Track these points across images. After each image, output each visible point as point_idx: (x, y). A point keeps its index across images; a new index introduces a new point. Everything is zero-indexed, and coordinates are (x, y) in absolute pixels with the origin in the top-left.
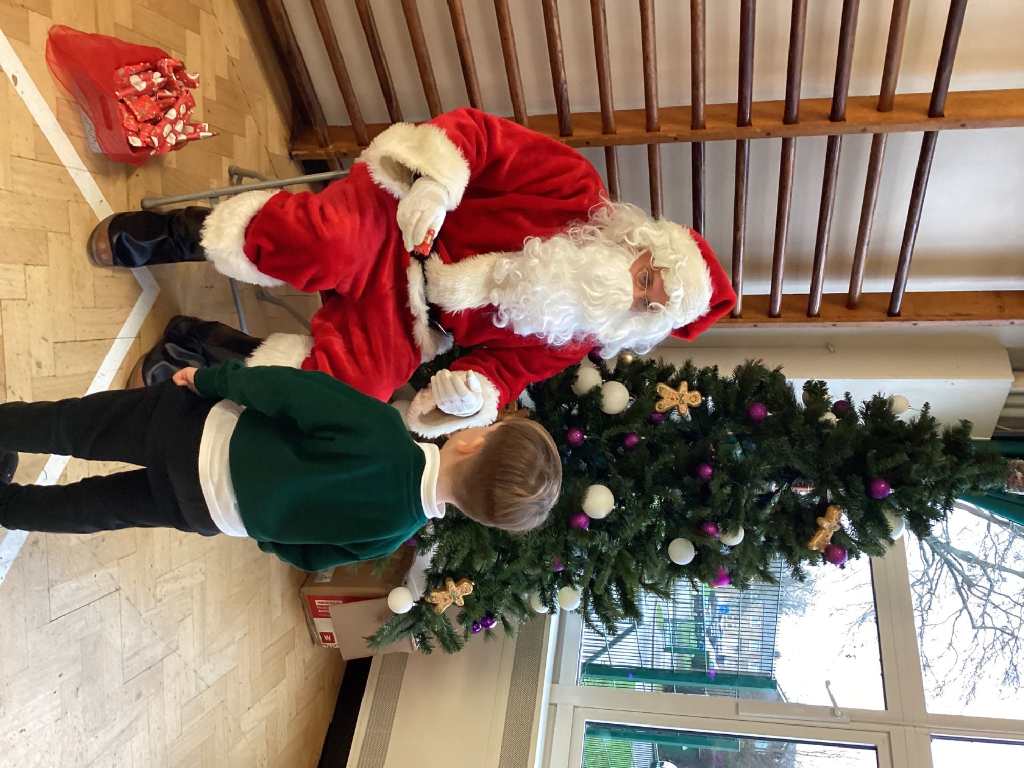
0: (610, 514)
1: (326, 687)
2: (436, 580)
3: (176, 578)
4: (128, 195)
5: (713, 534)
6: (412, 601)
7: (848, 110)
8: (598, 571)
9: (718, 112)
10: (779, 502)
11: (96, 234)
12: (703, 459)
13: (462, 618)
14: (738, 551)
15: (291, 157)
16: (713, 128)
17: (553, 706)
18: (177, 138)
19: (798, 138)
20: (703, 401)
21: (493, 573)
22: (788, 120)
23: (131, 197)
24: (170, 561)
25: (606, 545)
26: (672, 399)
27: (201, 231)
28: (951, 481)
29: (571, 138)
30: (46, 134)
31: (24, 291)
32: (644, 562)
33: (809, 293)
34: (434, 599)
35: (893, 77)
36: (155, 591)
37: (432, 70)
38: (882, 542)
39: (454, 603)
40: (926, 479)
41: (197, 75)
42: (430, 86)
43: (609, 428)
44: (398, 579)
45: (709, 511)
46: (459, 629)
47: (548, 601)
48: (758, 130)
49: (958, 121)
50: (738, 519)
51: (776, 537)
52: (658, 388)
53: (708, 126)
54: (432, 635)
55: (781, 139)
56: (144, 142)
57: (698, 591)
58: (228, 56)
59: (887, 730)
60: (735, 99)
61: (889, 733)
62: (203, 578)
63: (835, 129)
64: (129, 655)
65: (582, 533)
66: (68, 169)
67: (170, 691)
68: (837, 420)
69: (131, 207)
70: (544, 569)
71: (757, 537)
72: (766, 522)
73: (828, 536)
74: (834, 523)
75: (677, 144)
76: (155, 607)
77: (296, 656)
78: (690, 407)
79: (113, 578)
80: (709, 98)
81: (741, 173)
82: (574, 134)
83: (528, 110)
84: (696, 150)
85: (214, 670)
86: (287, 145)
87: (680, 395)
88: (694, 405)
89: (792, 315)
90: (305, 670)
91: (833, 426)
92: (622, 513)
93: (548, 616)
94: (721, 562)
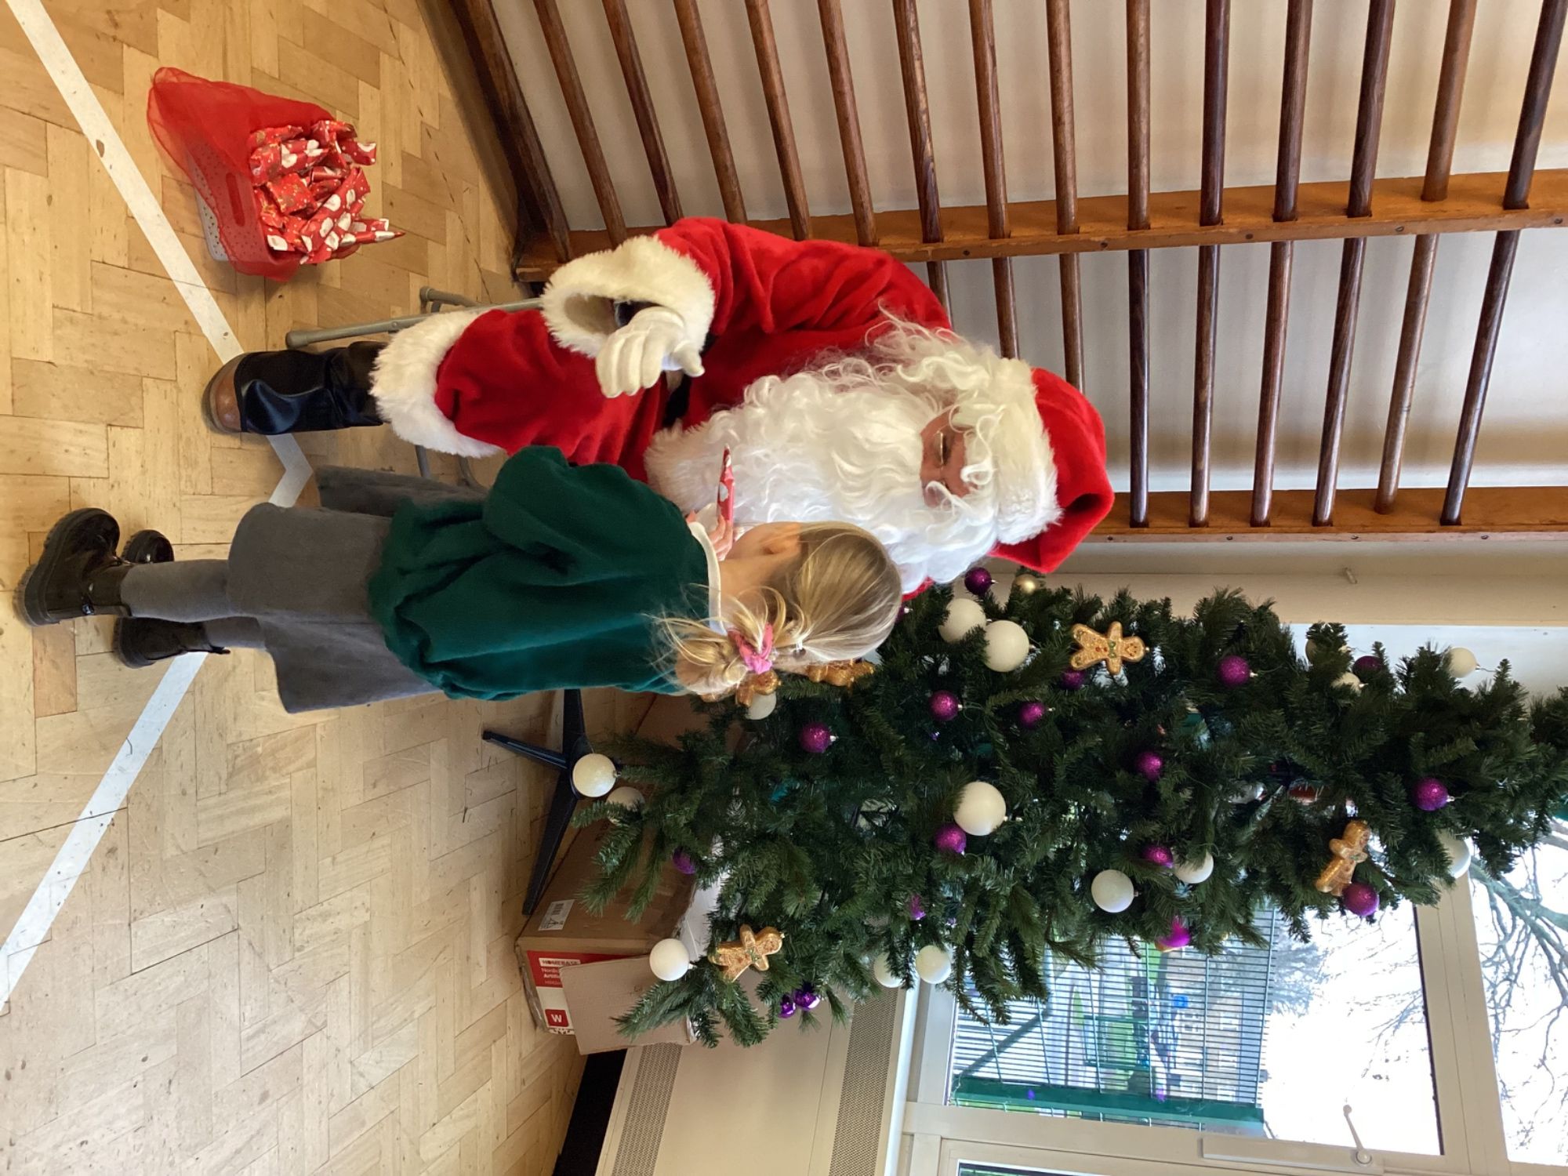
0: (999, 828)
1: (553, 1096)
2: (725, 929)
3: (325, 916)
4: (266, 326)
5: (1162, 864)
6: (687, 962)
7: (1374, 199)
8: (979, 921)
9: (1171, 204)
10: (1270, 814)
11: (217, 382)
12: (1149, 745)
13: (765, 991)
14: (1203, 892)
15: (514, 276)
16: (1162, 228)
17: (907, 1136)
18: (341, 240)
19: (1295, 242)
20: (1146, 654)
21: (814, 920)
22: (1280, 214)
23: (270, 329)
24: (317, 887)
25: (991, 877)
26: (1098, 649)
28: (1546, 786)
29: (942, 246)
30: (145, 230)
31: (105, 465)
32: (1053, 908)
33: (1315, 488)
34: (721, 959)
35: (1446, 148)
36: (293, 935)
37: (728, 142)
38: (1435, 881)
39: (752, 967)
40: (1505, 781)
41: (373, 146)
42: (726, 167)
43: (997, 693)
44: (667, 926)
45: (1156, 827)
46: (761, 1009)
47: (900, 968)
48: (1231, 230)
49: (1551, 214)
50: (1204, 841)
51: (1264, 870)
52: (1075, 631)
53: (1154, 224)
54: (718, 1017)
55: (1266, 248)
56: (291, 244)
57: (1139, 957)
58: (422, 123)
63: (1355, 228)
64: (250, 1031)
65: (953, 857)
66: (177, 284)
67: (312, 1092)
68: (1362, 685)
69: (270, 342)
70: (895, 915)
71: (1234, 872)
72: (1250, 844)
73: (1347, 870)
74: (1358, 849)
75: (1106, 253)
76: (293, 959)
77: (508, 1047)
78: (1125, 662)
79: (229, 911)
80: (1158, 181)
81: (1207, 298)
82: (946, 238)
83: (875, 206)
84: (1136, 263)
85: (381, 1061)
86: (509, 259)
87: (1109, 642)
88: (1132, 659)
89: (1287, 522)
90: (522, 1067)
91: (1355, 695)
92: (1018, 828)
93: (900, 991)
94: (1176, 910)
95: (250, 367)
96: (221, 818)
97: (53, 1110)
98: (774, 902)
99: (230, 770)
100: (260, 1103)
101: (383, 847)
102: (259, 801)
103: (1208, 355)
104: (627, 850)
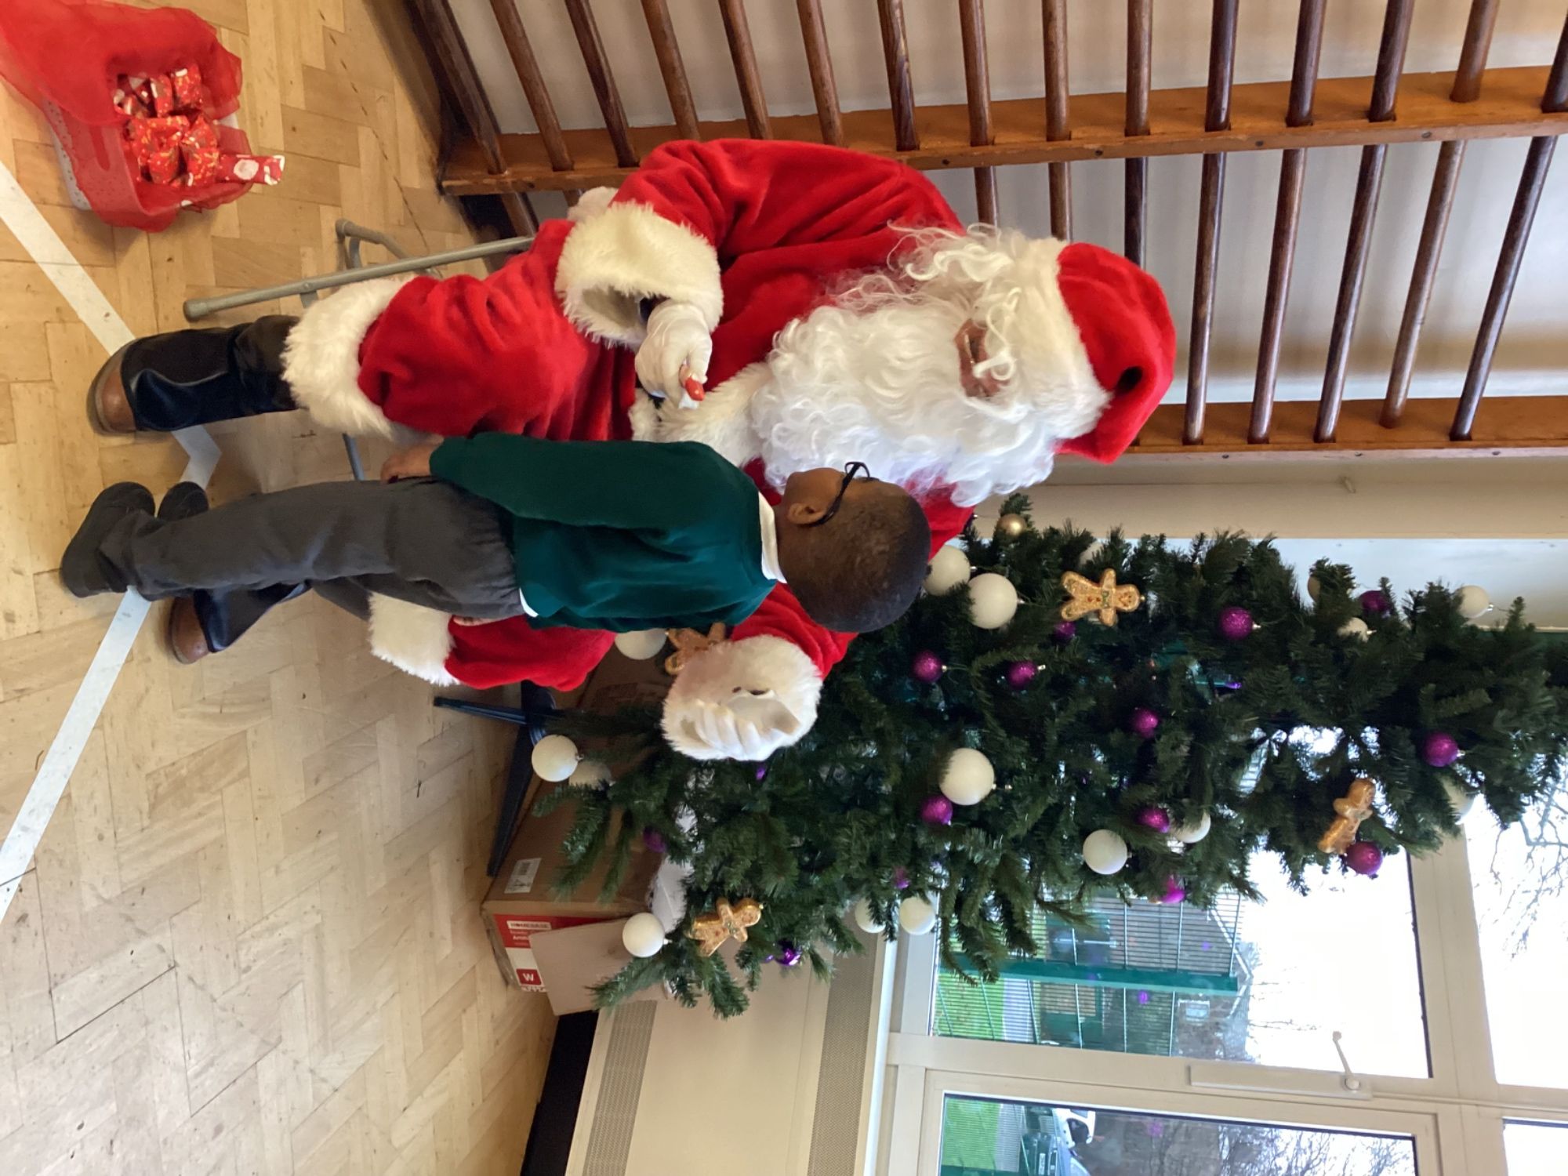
0: (987, 798)
1: (529, 1049)
2: (700, 897)
3: (271, 930)
4: (155, 296)
5: (1157, 828)
6: (663, 935)
7: (1400, 99)
9: (1172, 103)
12: (1142, 700)
13: (744, 958)
14: (1199, 850)
15: (440, 189)
16: (1163, 134)
17: (891, 1069)
19: (1310, 149)
20: (1141, 603)
22: (1293, 119)
23: (159, 301)
24: (261, 903)
25: (979, 850)
26: (1090, 599)
27: (283, 355)
29: (916, 154)
33: (1319, 399)
34: (698, 933)
35: (1482, 44)
36: (238, 956)
37: (675, 40)
38: (1439, 831)
40: (1519, 732)
42: (674, 70)
43: (983, 653)
44: (639, 900)
45: (1152, 790)
46: (738, 976)
47: (882, 916)
48: (1241, 137)
50: (1201, 801)
52: (1066, 581)
53: (1155, 129)
55: (1279, 154)
58: (324, 27)
59: (1433, 1111)
60: (1202, 79)
61: (1435, 1116)
62: (318, 919)
63: (1375, 134)
64: (198, 1068)
65: (938, 829)
66: (42, 266)
67: (271, 1111)
68: (1370, 632)
69: (161, 316)
73: (1352, 828)
74: (1363, 806)
75: (1100, 161)
76: (239, 983)
77: (479, 1011)
78: (1119, 613)
79: (163, 950)
80: (1157, 78)
81: (1210, 208)
82: (922, 146)
83: (841, 104)
84: (1134, 172)
85: (344, 1061)
86: (433, 170)
87: (1102, 592)
88: (1126, 609)
89: (1288, 439)
90: (494, 1030)
91: (1362, 643)
92: (1008, 798)
93: (880, 940)
94: (1171, 871)
95: (138, 355)
96: (147, 854)
98: (754, 874)
99: (152, 800)
100: (214, 1138)
101: (331, 843)
102: (189, 827)
103: (1208, 269)
104: (594, 834)
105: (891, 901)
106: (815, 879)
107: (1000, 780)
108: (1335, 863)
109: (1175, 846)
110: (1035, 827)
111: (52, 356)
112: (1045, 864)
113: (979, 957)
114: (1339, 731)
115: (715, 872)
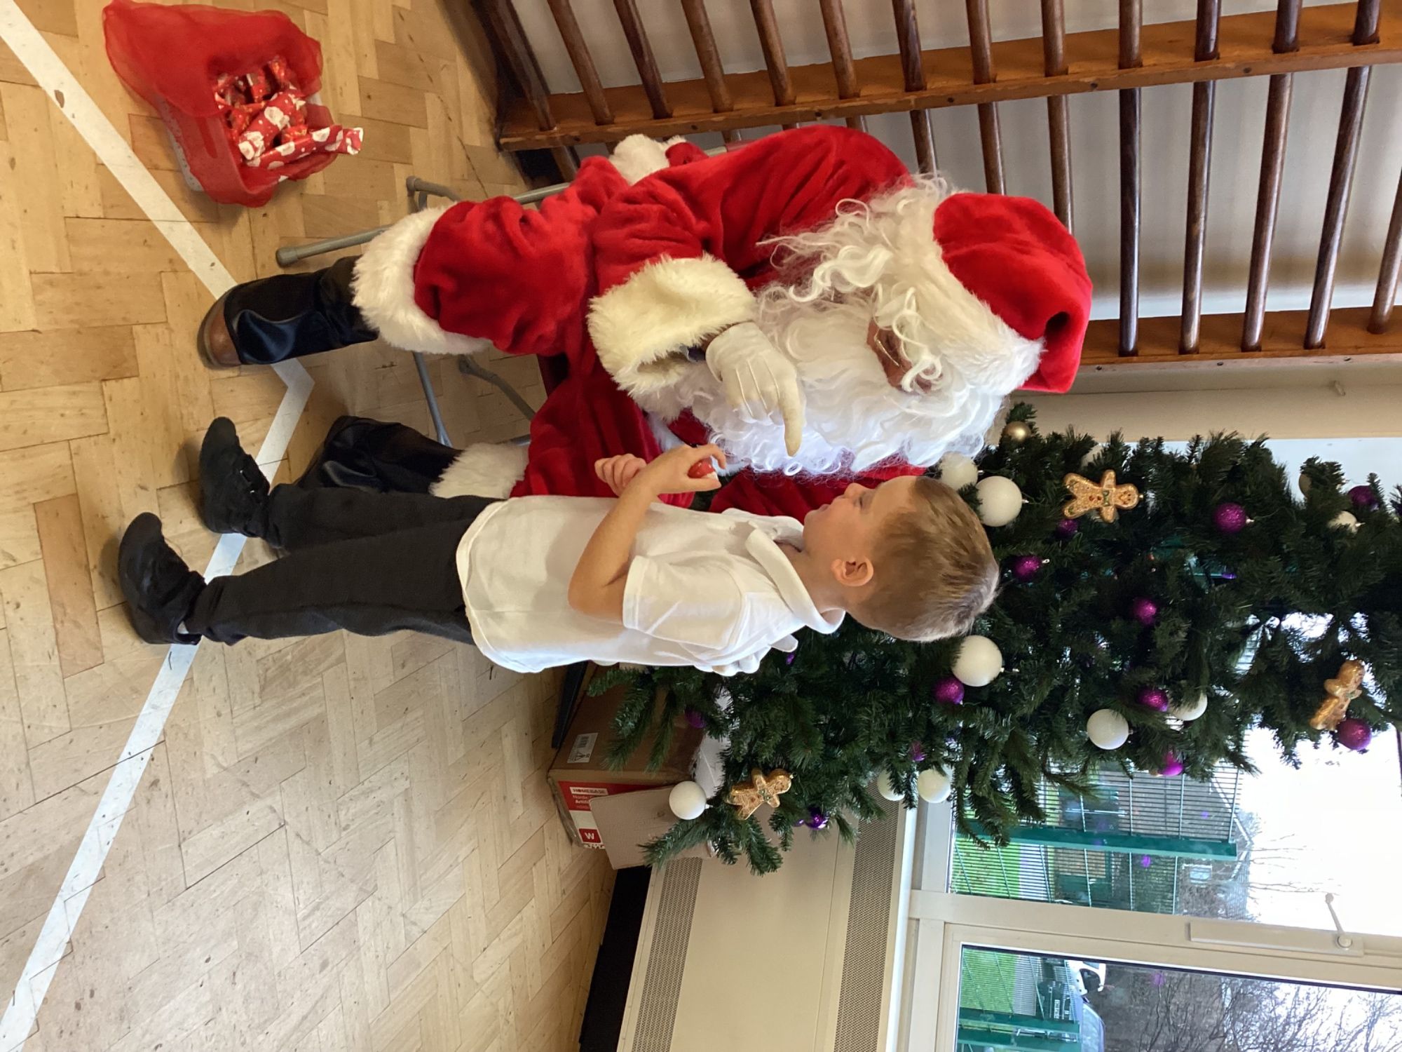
0: (996, 680)
1: (592, 898)
2: (737, 768)
3: (366, 794)
4: (253, 247)
5: (1157, 707)
6: (704, 801)
7: (1383, 23)
9: (1162, 37)
12: (1142, 590)
13: (777, 822)
14: (1197, 728)
15: (499, 147)
16: (1155, 65)
17: (913, 922)
19: (1296, 74)
20: (1140, 501)
22: (1280, 45)
23: (257, 251)
24: (357, 769)
25: (989, 727)
26: (1091, 498)
29: (925, 94)
30: (116, 175)
31: (105, 421)
33: (1308, 308)
34: (735, 800)
36: (338, 816)
39: (765, 804)
42: (701, 28)
44: (685, 771)
45: (1153, 673)
47: (902, 786)
48: (1228, 65)
50: (1198, 683)
52: (1068, 482)
53: (1147, 61)
55: (1265, 80)
58: (394, 7)
62: (407, 784)
63: (1360, 56)
64: (306, 912)
65: (952, 710)
66: (157, 224)
67: (369, 948)
68: (1358, 525)
69: (259, 266)
73: (1342, 707)
74: (1352, 686)
75: (1096, 93)
76: (340, 839)
77: (547, 865)
78: (1119, 510)
79: (275, 811)
80: (1148, 14)
81: (1201, 133)
82: (929, 86)
83: (854, 51)
84: (1127, 103)
85: (431, 907)
86: (491, 130)
87: (1103, 492)
88: (1125, 506)
89: (1281, 346)
90: (561, 880)
91: (1351, 534)
92: (1014, 679)
93: (901, 806)
94: (1170, 746)
96: (259, 728)
97: (125, 1026)
98: (784, 748)
99: (263, 683)
100: (321, 971)
101: (416, 719)
102: (293, 705)
103: (1201, 189)
104: (641, 712)
105: (910, 772)
106: (839, 753)
107: (1008, 664)
108: (1326, 739)
109: (1174, 724)
110: (1042, 707)
111: (167, 303)
112: (1052, 740)
113: (990, 823)
114: (1330, 617)
115: (750, 746)
